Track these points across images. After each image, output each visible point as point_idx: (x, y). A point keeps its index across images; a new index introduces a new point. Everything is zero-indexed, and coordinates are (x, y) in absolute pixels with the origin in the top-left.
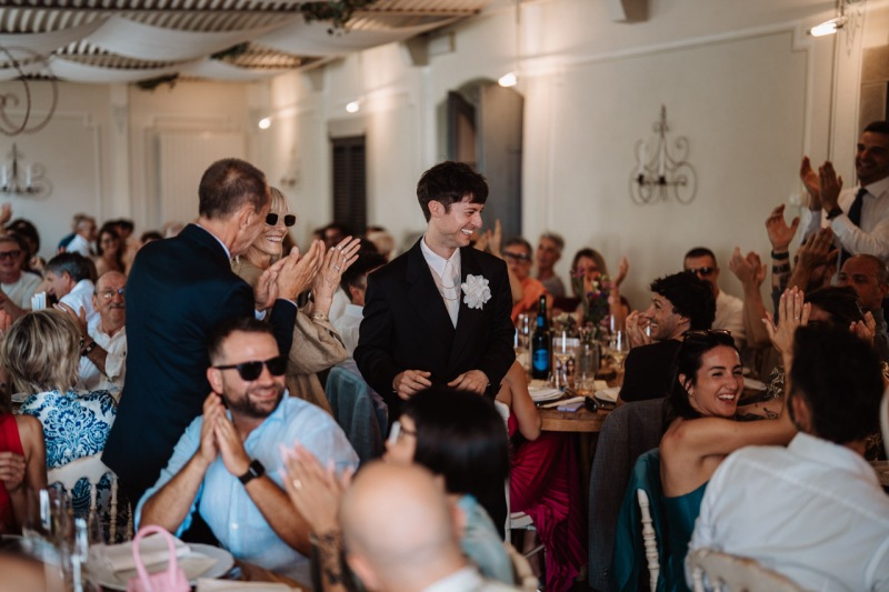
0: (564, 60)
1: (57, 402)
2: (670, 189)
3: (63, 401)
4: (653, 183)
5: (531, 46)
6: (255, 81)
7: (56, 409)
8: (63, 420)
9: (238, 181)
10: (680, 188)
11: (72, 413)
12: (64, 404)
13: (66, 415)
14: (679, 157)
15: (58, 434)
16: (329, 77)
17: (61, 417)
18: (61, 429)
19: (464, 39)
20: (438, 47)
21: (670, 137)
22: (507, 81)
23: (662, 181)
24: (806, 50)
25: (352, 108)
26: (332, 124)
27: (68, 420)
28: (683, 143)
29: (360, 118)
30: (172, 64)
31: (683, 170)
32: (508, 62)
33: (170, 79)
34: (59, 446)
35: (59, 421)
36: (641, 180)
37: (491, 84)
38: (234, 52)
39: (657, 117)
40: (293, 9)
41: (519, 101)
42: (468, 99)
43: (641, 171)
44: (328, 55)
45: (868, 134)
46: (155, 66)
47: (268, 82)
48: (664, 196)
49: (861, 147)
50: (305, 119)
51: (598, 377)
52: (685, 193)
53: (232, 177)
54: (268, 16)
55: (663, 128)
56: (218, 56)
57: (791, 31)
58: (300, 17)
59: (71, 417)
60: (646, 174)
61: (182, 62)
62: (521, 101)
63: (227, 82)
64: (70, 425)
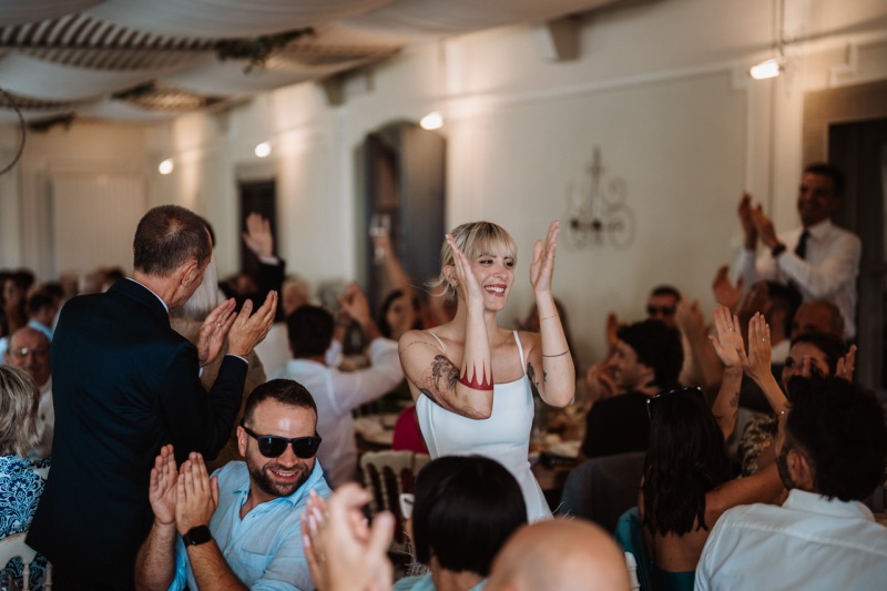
0: (492, 100)
1: (10, 468)
2: (605, 234)
3: (17, 467)
4: (588, 227)
5: (454, 85)
6: (156, 123)
7: (8, 476)
8: (15, 488)
9: (181, 233)
10: (616, 232)
11: (24, 482)
12: (17, 471)
13: (18, 484)
14: (614, 199)
15: (9, 504)
16: (237, 120)
17: (12, 485)
18: (12, 499)
19: (383, 79)
20: (355, 88)
21: (604, 181)
22: (430, 122)
23: (597, 225)
24: (743, 93)
25: (262, 151)
26: (239, 168)
27: (20, 489)
28: (617, 184)
29: (271, 161)
30: (68, 104)
31: (620, 215)
32: (429, 103)
33: (66, 121)
34: (8, 517)
35: (10, 490)
36: (575, 224)
37: (413, 126)
38: (138, 93)
39: (590, 159)
40: (207, 47)
41: (441, 144)
42: (388, 140)
43: (575, 214)
44: (236, 94)
45: (811, 176)
46: (50, 105)
47: (168, 123)
48: (598, 241)
49: (803, 189)
50: (209, 163)
51: (552, 431)
52: (621, 237)
53: (174, 229)
54: (179, 54)
55: (596, 170)
56: (121, 96)
57: (728, 73)
58: (212, 56)
59: (23, 486)
60: (580, 218)
61: (80, 103)
62: (443, 143)
63: (126, 124)
64: (21, 495)
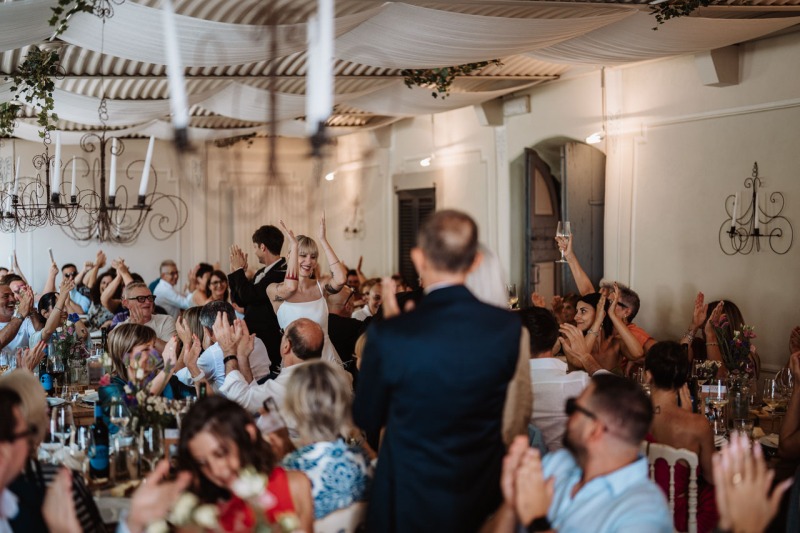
0: (646, 121)
2: (764, 240)
10: (774, 240)
14: (773, 210)
16: (395, 135)
19: (539, 100)
23: (756, 233)
25: (425, 163)
26: (397, 177)
28: (777, 196)
29: (431, 171)
31: (777, 223)
33: (247, 137)
36: (732, 232)
37: (575, 143)
39: (750, 174)
40: (394, 74)
41: (601, 158)
43: (733, 223)
44: (399, 114)
48: (757, 248)
52: (780, 245)
54: (372, 80)
55: (754, 182)
58: (401, 81)
60: (738, 227)
62: (603, 159)
